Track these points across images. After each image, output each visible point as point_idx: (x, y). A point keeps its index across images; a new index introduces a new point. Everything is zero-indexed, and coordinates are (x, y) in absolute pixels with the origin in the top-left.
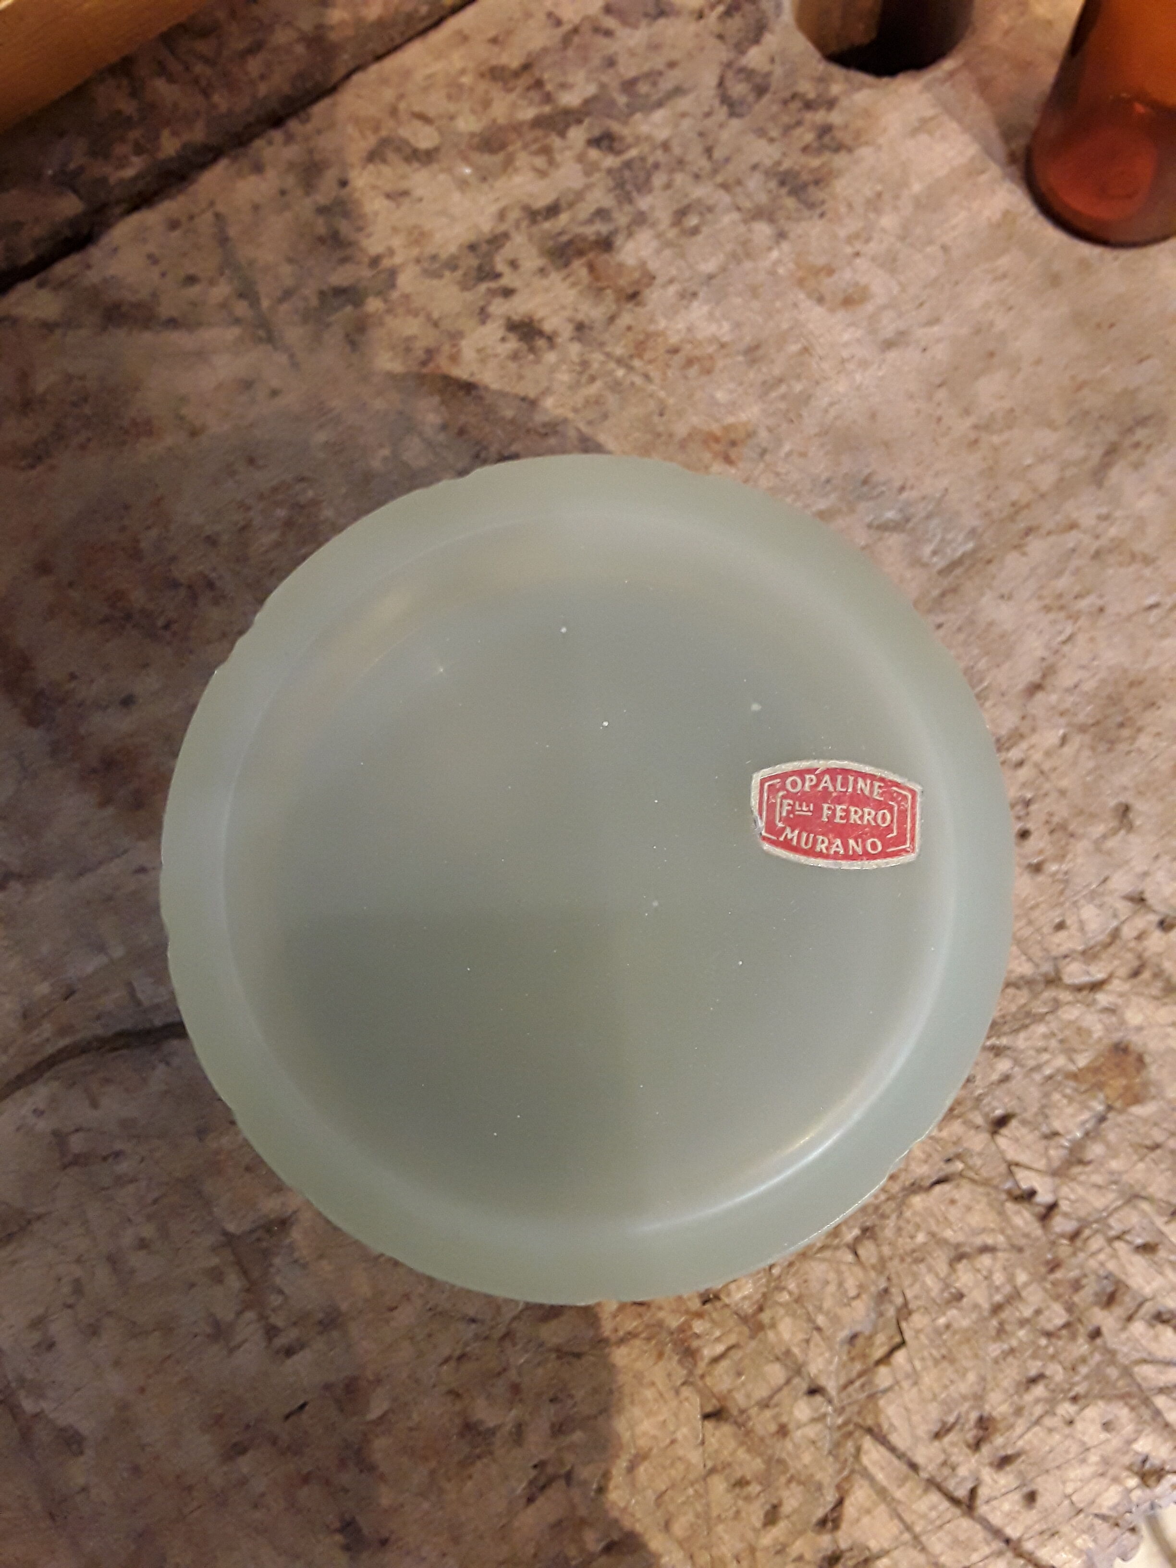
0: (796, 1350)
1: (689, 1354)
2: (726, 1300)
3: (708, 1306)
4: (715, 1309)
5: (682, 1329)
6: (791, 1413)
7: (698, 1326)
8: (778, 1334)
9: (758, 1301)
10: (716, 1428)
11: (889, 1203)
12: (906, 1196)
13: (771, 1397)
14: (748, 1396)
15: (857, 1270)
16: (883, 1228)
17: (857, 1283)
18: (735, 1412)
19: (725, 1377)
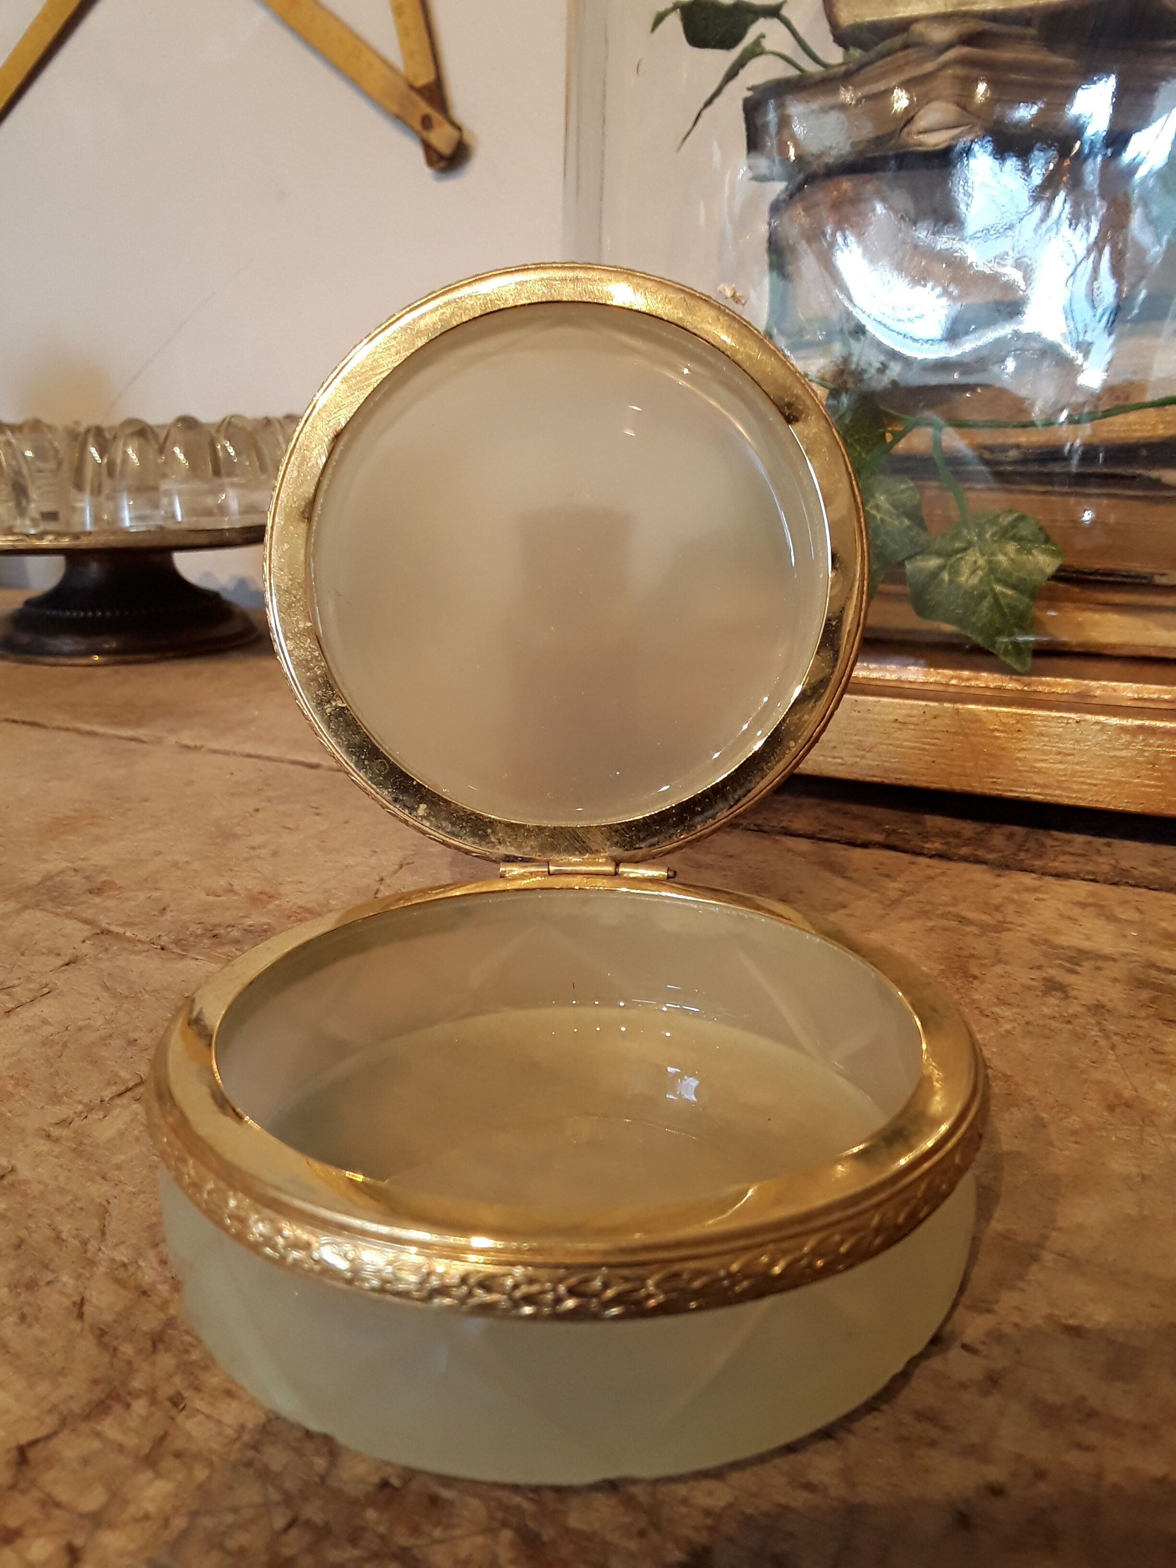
0: (130, 1510)
1: (101, 1408)
2: (180, 1419)
3: (167, 1405)
4: (165, 1413)
5: (131, 1391)
6: (38, 1536)
7: (140, 1405)
8: (148, 1484)
9: (187, 1449)
10: (6, 1464)
11: (377, 1541)
12: (394, 1557)
13: (58, 1506)
14: (55, 1482)
15: (265, 1537)
16: (335, 1546)
17: (245, 1545)
18: (29, 1477)
19: (77, 1450)
